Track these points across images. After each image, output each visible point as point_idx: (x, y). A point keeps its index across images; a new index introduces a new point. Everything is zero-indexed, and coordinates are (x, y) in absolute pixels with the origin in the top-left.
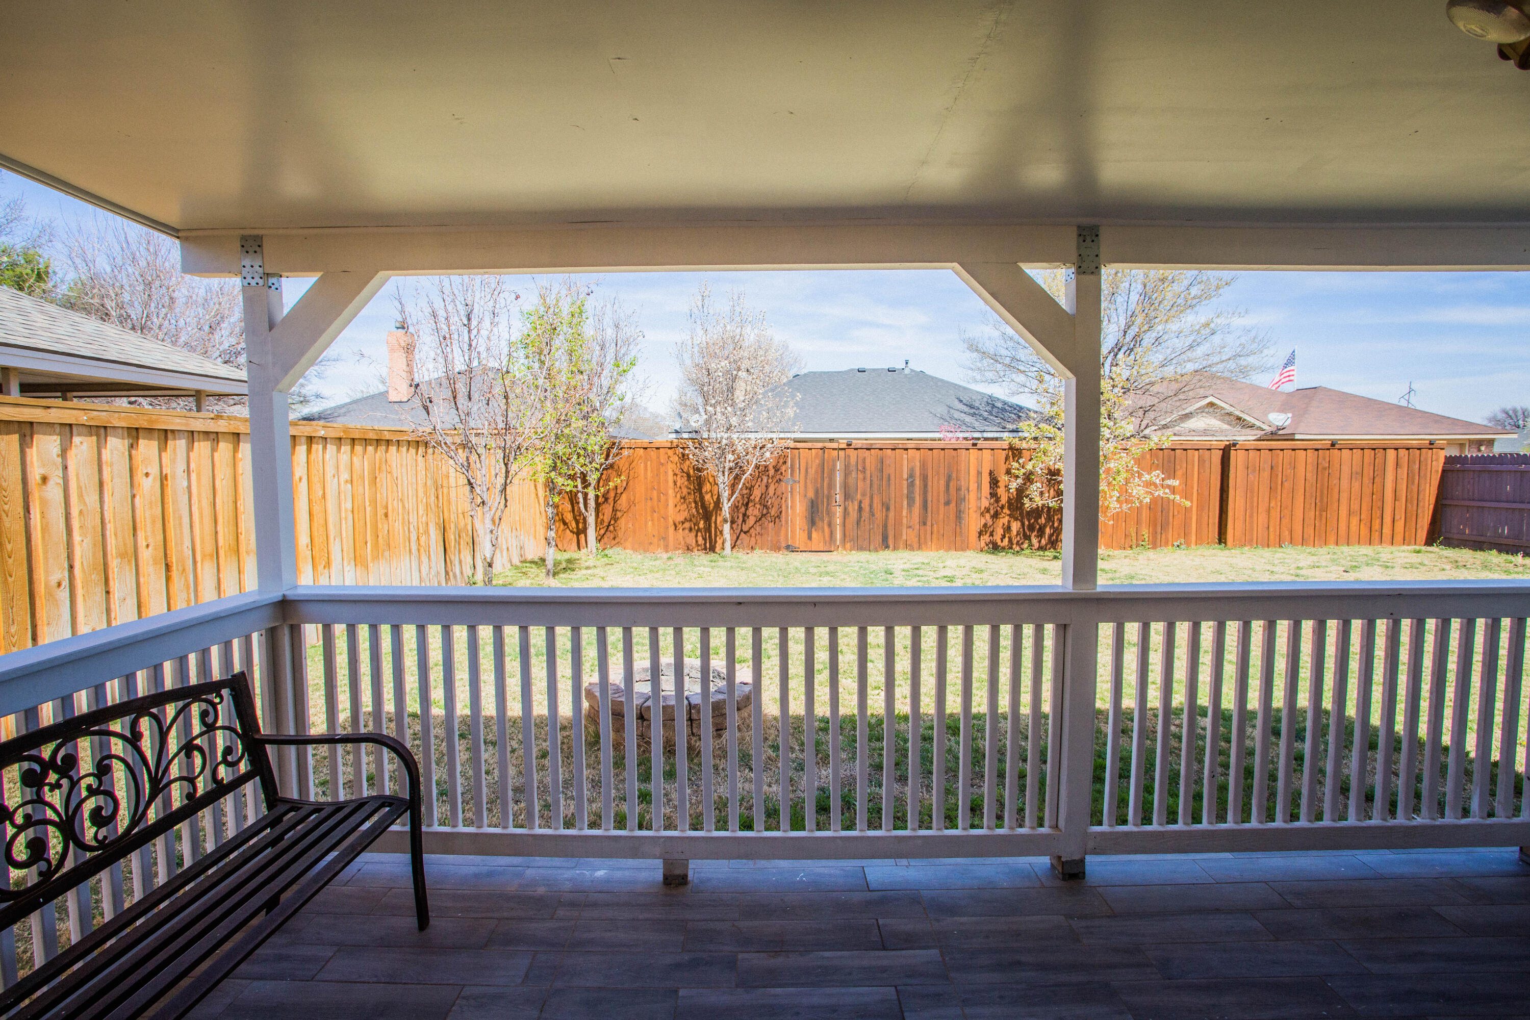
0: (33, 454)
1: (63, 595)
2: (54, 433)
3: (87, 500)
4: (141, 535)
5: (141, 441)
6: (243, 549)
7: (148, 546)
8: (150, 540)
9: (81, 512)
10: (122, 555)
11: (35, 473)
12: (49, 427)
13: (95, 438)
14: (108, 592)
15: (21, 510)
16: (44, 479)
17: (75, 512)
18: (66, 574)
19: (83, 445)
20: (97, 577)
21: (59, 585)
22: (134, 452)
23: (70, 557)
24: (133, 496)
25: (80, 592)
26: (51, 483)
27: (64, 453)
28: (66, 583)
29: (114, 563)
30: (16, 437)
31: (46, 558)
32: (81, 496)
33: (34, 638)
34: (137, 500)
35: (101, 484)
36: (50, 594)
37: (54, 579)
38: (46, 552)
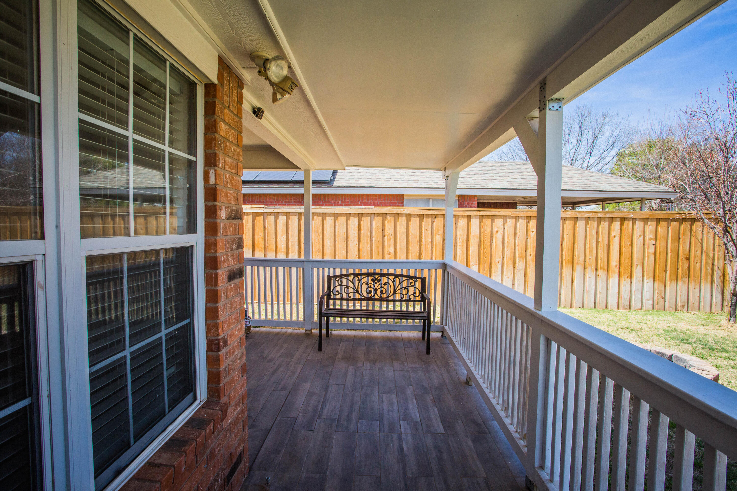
0: (494, 224)
1: (500, 266)
2: (501, 218)
3: (510, 239)
4: (528, 251)
5: (531, 221)
6: (575, 262)
7: (530, 255)
8: (531, 254)
9: (507, 242)
10: (520, 257)
11: (495, 230)
12: (500, 217)
13: (514, 220)
14: (514, 267)
15: (489, 240)
16: (497, 232)
17: (506, 242)
18: (501, 259)
19: (510, 222)
20: (511, 262)
21: (499, 262)
22: (529, 224)
23: (503, 255)
24: (527, 239)
25: (505, 266)
26: (499, 233)
27: (504, 224)
28: (501, 262)
29: (517, 259)
30: (490, 220)
31: (495, 255)
32: (508, 237)
33: (490, 276)
34: (529, 240)
35: (515, 234)
36: (496, 265)
37: (497, 260)
38: (496, 252)
